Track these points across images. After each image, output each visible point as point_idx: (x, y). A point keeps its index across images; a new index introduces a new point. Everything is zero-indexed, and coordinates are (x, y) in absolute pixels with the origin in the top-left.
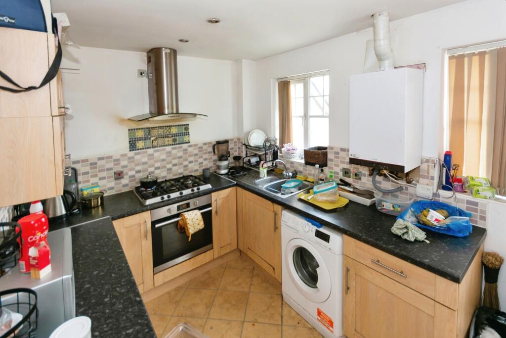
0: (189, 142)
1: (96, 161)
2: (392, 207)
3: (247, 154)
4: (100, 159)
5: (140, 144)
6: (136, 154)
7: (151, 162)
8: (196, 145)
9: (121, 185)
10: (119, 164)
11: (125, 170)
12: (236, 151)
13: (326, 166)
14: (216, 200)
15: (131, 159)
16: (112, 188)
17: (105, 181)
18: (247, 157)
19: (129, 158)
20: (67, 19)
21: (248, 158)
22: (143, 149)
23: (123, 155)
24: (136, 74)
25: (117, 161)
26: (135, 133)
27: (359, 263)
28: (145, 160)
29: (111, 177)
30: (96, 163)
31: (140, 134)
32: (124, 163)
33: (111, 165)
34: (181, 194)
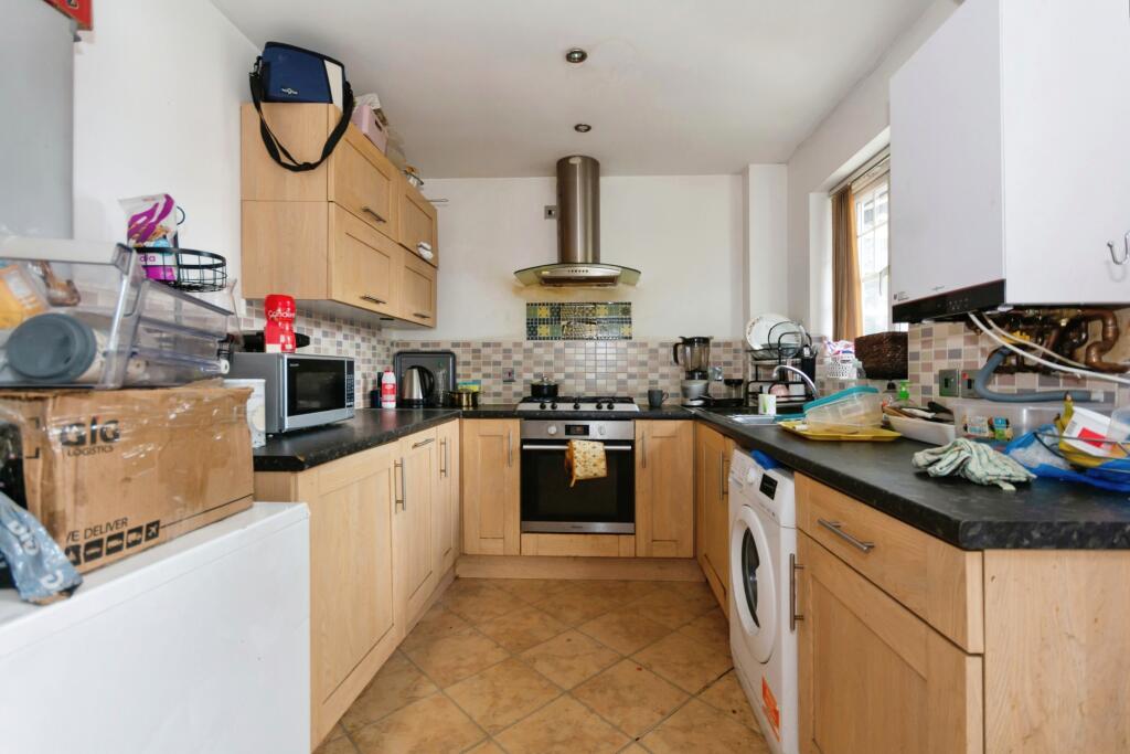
0: (630, 338)
1: (480, 347)
2: (987, 428)
3: (757, 375)
4: (487, 345)
5: (543, 330)
6: (536, 346)
7: (561, 363)
8: (644, 345)
9: (511, 393)
10: (510, 358)
11: (517, 369)
12: (736, 370)
13: (904, 375)
14: (643, 438)
15: (528, 352)
16: (497, 394)
17: (490, 381)
18: (757, 381)
19: (526, 351)
20: (377, 100)
21: (757, 385)
22: (548, 338)
23: (517, 345)
24: (542, 212)
25: (507, 352)
26: (536, 310)
27: (815, 545)
28: (550, 357)
29: (498, 376)
30: (479, 351)
31: (544, 313)
32: (517, 357)
33: (498, 357)
34: (576, 407)
